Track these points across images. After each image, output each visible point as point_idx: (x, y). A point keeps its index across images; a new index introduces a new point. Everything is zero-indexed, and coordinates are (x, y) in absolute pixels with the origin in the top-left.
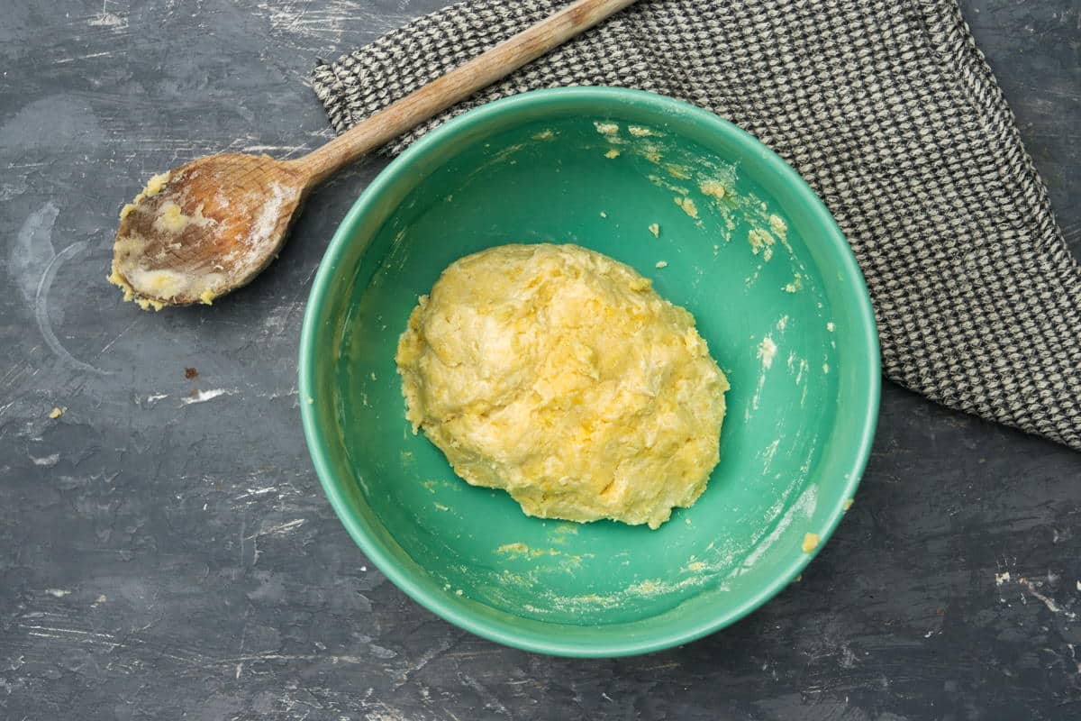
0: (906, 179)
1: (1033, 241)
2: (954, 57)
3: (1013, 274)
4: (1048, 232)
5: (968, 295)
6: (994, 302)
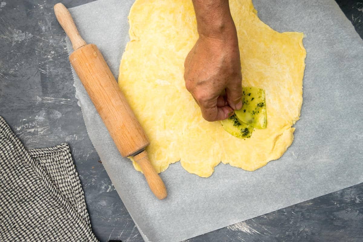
0: (28, 202)
1: (65, 210)
2: (32, 164)
3: (62, 221)
4: (68, 207)
5: (51, 230)
6: (58, 230)
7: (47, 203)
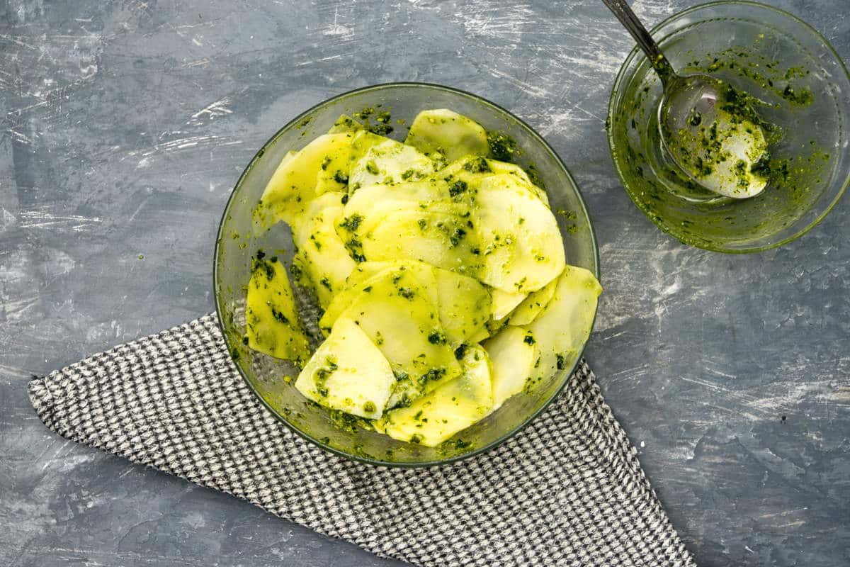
7: (556, 448)
